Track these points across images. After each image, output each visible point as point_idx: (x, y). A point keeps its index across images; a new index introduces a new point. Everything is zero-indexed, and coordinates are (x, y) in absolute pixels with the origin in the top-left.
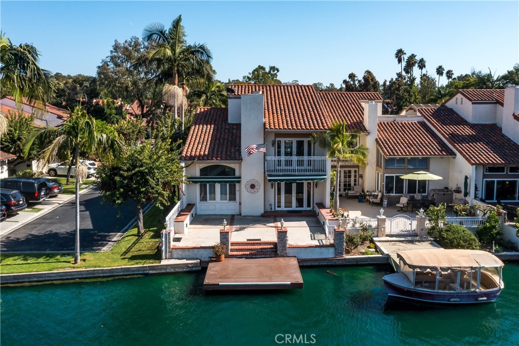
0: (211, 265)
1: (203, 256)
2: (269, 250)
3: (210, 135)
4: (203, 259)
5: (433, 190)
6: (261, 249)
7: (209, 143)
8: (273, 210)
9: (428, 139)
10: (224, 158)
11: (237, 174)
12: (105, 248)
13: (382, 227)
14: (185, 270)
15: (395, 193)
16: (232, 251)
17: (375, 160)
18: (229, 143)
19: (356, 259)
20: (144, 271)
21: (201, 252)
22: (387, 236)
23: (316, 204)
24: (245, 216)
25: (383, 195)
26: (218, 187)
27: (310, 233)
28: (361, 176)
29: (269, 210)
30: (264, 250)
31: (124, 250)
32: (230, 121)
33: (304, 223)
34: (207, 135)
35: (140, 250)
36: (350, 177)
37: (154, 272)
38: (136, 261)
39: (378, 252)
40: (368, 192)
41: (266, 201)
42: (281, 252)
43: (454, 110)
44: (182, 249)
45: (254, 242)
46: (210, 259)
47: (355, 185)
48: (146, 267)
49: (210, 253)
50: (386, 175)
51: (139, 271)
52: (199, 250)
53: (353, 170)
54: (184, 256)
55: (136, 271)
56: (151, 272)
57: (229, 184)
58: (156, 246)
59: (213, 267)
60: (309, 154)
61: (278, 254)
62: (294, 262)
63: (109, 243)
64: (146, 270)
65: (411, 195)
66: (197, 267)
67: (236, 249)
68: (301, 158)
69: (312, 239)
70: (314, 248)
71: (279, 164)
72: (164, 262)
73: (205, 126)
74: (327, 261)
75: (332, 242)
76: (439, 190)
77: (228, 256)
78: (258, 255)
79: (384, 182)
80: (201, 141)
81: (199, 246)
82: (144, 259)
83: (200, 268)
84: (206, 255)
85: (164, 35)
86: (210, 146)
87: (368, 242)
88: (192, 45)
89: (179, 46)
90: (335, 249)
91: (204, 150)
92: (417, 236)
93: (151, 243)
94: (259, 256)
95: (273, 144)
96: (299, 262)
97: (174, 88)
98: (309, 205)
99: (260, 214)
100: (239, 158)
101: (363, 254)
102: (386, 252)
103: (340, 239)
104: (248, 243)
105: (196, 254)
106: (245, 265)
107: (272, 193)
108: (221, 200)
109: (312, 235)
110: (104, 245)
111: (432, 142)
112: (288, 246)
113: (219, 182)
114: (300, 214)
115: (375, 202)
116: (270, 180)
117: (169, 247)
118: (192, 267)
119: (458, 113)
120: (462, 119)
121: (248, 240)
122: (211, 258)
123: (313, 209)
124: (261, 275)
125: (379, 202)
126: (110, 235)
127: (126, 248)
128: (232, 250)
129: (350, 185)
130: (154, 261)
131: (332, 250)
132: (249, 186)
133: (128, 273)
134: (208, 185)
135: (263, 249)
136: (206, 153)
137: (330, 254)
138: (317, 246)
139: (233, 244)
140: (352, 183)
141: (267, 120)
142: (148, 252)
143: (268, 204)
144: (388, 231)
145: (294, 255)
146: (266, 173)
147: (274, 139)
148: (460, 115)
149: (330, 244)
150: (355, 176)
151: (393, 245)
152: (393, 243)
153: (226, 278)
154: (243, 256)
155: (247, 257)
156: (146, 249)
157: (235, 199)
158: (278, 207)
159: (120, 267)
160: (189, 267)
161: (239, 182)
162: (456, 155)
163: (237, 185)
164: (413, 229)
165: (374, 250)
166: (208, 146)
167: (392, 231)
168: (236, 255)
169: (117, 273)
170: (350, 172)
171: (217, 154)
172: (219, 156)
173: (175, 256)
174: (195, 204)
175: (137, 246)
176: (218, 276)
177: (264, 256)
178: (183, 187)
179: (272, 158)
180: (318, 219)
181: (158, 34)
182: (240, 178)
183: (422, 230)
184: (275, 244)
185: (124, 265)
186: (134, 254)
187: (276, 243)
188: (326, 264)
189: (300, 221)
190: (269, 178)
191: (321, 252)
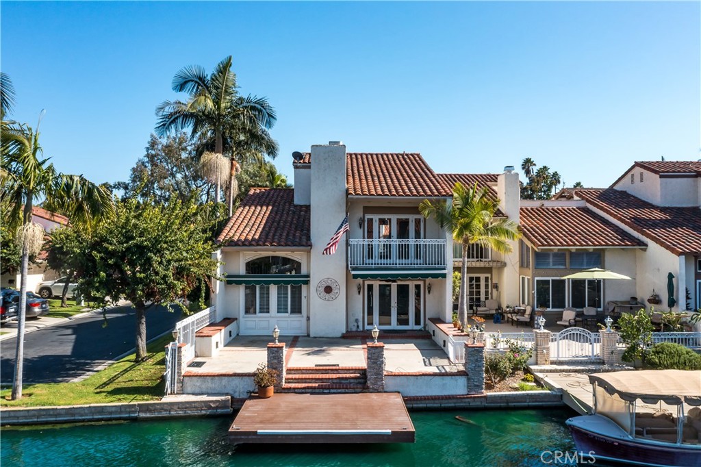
0: (248, 403)
1: (237, 390)
2: (352, 381)
3: (266, 217)
4: (236, 396)
5: (613, 302)
6: (339, 378)
7: (262, 226)
8: (361, 328)
9: (598, 226)
10: (282, 243)
11: (304, 271)
12: (76, 380)
13: (544, 348)
14: (203, 412)
15: (553, 307)
16: (289, 383)
17: (518, 260)
18: (293, 226)
19: (506, 396)
20: (129, 412)
21: (234, 383)
22: (552, 363)
23: (429, 319)
24: (315, 338)
25: (533, 310)
26: (273, 290)
27: (421, 358)
28: (496, 286)
29: (354, 329)
30: (343, 381)
31: (105, 380)
32: (296, 201)
33: (412, 346)
34: (260, 217)
35: (132, 381)
36: (478, 286)
37: (148, 415)
38: (119, 396)
39: (543, 387)
40: (508, 307)
41: (350, 314)
42: (373, 384)
43: (629, 192)
44: (200, 376)
45: (328, 368)
46: (249, 395)
47: (487, 299)
48: (135, 405)
49: (250, 385)
50: (536, 279)
51: (121, 412)
52: (231, 378)
53: (482, 276)
54: (204, 388)
55: (116, 412)
56: (142, 415)
57: (292, 287)
58: (160, 376)
59: (252, 406)
60: (418, 236)
61: (368, 388)
62: (397, 400)
63: (88, 373)
64: (134, 412)
65: (577, 310)
66: (226, 407)
67: (295, 379)
68: (404, 241)
69: (426, 365)
70: (432, 377)
71: (370, 255)
72: (167, 399)
73: (259, 208)
74: (454, 401)
75: (462, 368)
76: (622, 302)
77: (280, 390)
78: (332, 388)
79: (533, 290)
80: (251, 224)
81: (231, 372)
82: (133, 394)
83: (230, 410)
84: (242, 387)
85: (203, 82)
86: (263, 229)
87: (521, 373)
88: (245, 97)
89: (226, 99)
90: (468, 379)
91: (255, 233)
92: (603, 363)
93: (153, 371)
94: (335, 391)
95: (361, 225)
96: (405, 401)
97: (217, 157)
98: (418, 322)
99: (340, 335)
100: (307, 243)
101: (516, 389)
102: (557, 386)
103: (477, 360)
104: (316, 370)
105: (225, 386)
106: (308, 403)
107: (359, 302)
108: (278, 312)
109: (426, 360)
110: (75, 376)
111: (605, 230)
112: (385, 373)
113: (275, 283)
114: (403, 335)
115: (521, 320)
116: (355, 277)
117: (179, 373)
118: (217, 408)
119: (636, 196)
120: (644, 202)
121: (316, 366)
122: (251, 392)
123: (424, 327)
124: (337, 418)
125: (528, 320)
126: (94, 363)
127: (108, 377)
128: (288, 381)
129: (478, 300)
130: (150, 397)
131: (462, 381)
132: (322, 289)
133: (100, 417)
134: (258, 287)
135: (342, 378)
136: (257, 237)
137: (458, 388)
138: (435, 375)
139: (289, 371)
140: (483, 297)
141: (351, 185)
142: (145, 383)
143: (352, 320)
144: (553, 356)
145: (396, 389)
146: (349, 266)
147: (361, 215)
148: (639, 197)
149: (458, 372)
150: (487, 286)
151: (566, 376)
152: (564, 373)
153: (273, 423)
154: (307, 390)
155: (313, 391)
156: (142, 378)
157: (299, 311)
158: (368, 324)
159: (88, 406)
160: (210, 407)
161: (307, 283)
162: (646, 245)
163: (304, 288)
164: (595, 354)
165: (534, 384)
166: (260, 229)
167: (560, 356)
168: (294, 389)
169: (82, 416)
170: (478, 279)
171: (273, 238)
172: (276, 240)
173: (189, 390)
174: (236, 319)
175: (128, 375)
176: (258, 420)
177: (343, 391)
178: (217, 287)
179: (359, 241)
180: (434, 341)
181: (196, 82)
182: (308, 276)
183: (612, 353)
184: (363, 372)
185: (97, 402)
186: (119, 386)
187: (365, 370)
188: (453, 405)
189: (404, 343)
190: (353, 273)
191: (444, 385)
